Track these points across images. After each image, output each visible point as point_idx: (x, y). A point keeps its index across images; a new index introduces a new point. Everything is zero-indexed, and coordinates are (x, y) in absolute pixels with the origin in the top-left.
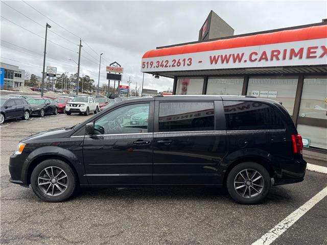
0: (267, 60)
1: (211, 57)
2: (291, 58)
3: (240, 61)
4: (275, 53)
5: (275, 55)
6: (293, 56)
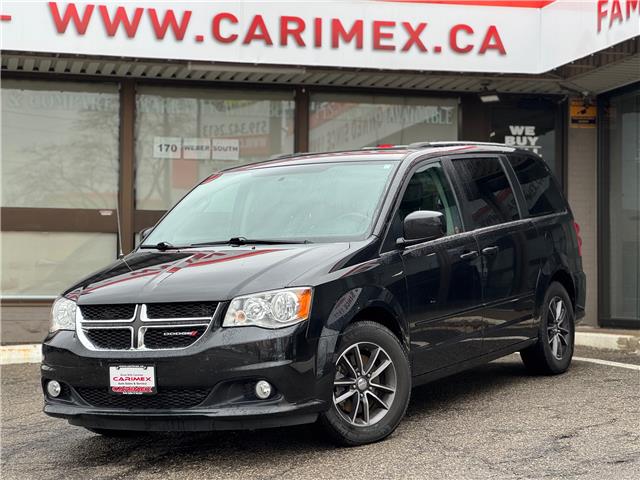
0: (269, 42)
1: (53, 7)
2: (335, 45)
3: (179, 35)
4: (292, 26)
5: (291, 32)
6: (341, 41)
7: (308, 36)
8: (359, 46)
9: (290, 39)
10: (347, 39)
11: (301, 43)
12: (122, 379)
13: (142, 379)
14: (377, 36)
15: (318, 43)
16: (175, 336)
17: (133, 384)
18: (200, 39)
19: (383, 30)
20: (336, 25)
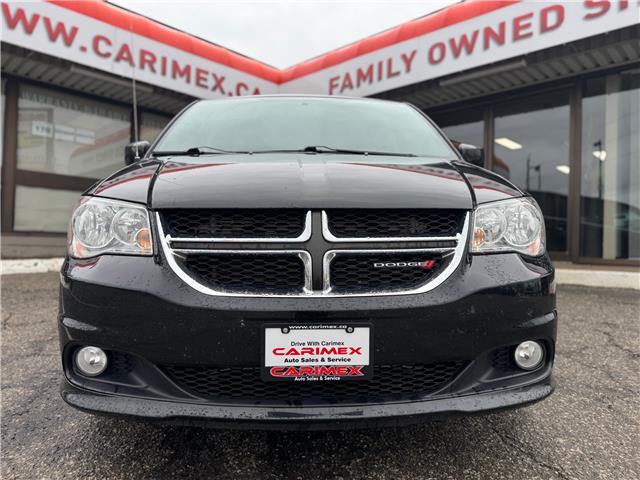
7: (158, 66)
8: (188, 81)
9: (147, 66)
10: (182, 75)
11: (153, 70)
12: (293, 351)
13: (341, 351)
14: (199, 78)
15: (164, 73)
16: (396, 269)
17: (319, 361)
18: (83, 49)
19: (202, 75)
20: (175, 65)
